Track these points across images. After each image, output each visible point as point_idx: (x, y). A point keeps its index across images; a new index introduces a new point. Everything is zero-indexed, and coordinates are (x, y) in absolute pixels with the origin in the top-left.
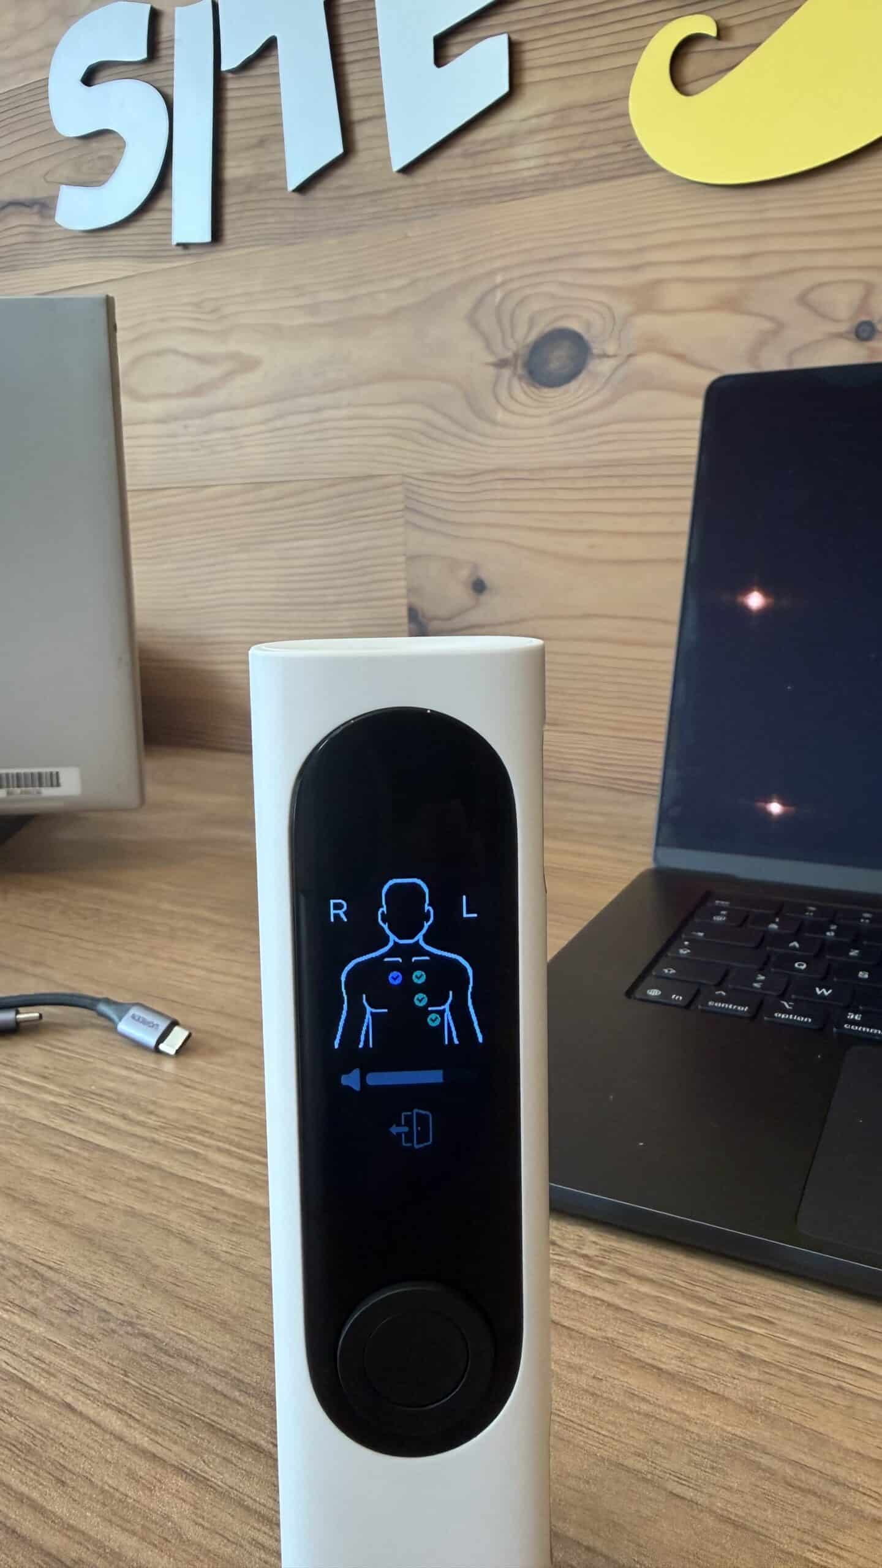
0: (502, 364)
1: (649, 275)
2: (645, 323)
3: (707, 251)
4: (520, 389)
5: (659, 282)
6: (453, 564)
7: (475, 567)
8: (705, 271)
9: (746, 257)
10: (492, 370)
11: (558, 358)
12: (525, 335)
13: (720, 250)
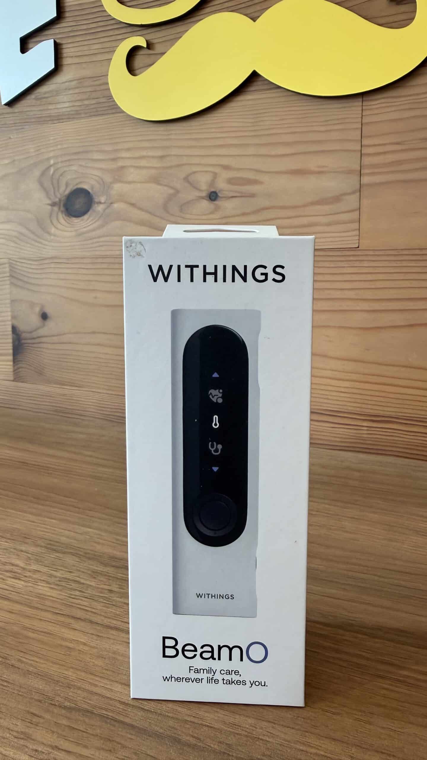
0: (53, 204)
1: (120, 163)
2: (117, 187)
3: (144, 153)
4: (62, 217)
5: (123, 167)
6: (32, 305)
7: (42, 307)
8: (143, 163)
9: (162, 157)
10: (49, 207)
11: (79, 203)
12: (64, 191)
13: (150, 153)
